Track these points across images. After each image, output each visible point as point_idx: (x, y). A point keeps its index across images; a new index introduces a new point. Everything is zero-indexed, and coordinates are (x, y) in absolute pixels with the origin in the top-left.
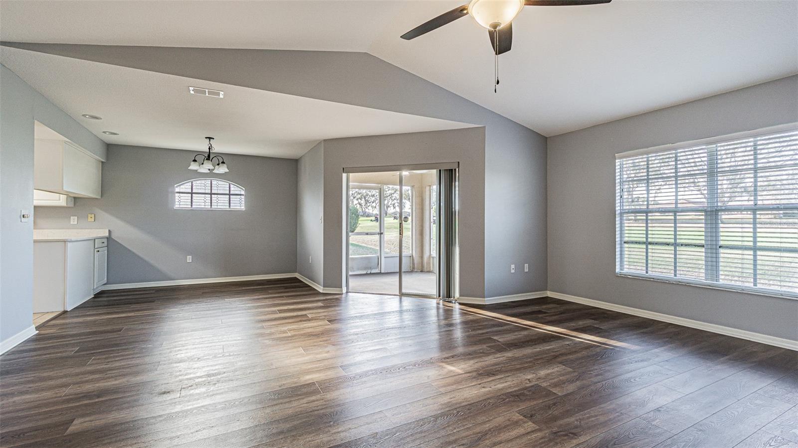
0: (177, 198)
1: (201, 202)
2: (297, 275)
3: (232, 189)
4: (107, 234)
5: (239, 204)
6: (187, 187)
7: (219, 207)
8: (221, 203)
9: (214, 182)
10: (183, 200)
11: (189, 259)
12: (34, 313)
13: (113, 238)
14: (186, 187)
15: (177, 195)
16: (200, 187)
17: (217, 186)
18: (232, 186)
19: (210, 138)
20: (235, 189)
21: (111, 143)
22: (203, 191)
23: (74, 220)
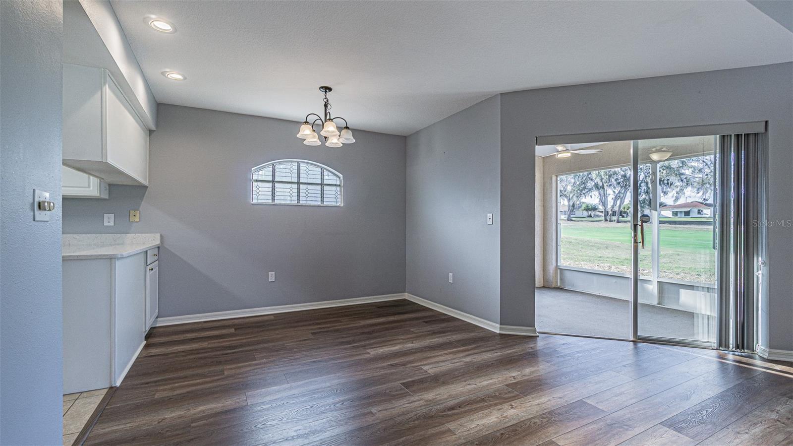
0: (255, 189)
1: (286, 195)
2: (407, 296)
3: (326, 177)
4: (158, 242)
5: (334, 198)
6: (267, 173)
7: (309, 203)
8: (310, 197)
9: (303, 167)
10: (263, 193)
11: (272, 276)
12: (63, 395)
13: (167, 247)
14: (265, 173)
15: (255, 184)
16: (284, 174)
17: (307, 174)
18: (326, 173)
19: (327, 89)
20: (329, 178)
21: (163, 102)
22: (289, 180)
23: (109, 220)
